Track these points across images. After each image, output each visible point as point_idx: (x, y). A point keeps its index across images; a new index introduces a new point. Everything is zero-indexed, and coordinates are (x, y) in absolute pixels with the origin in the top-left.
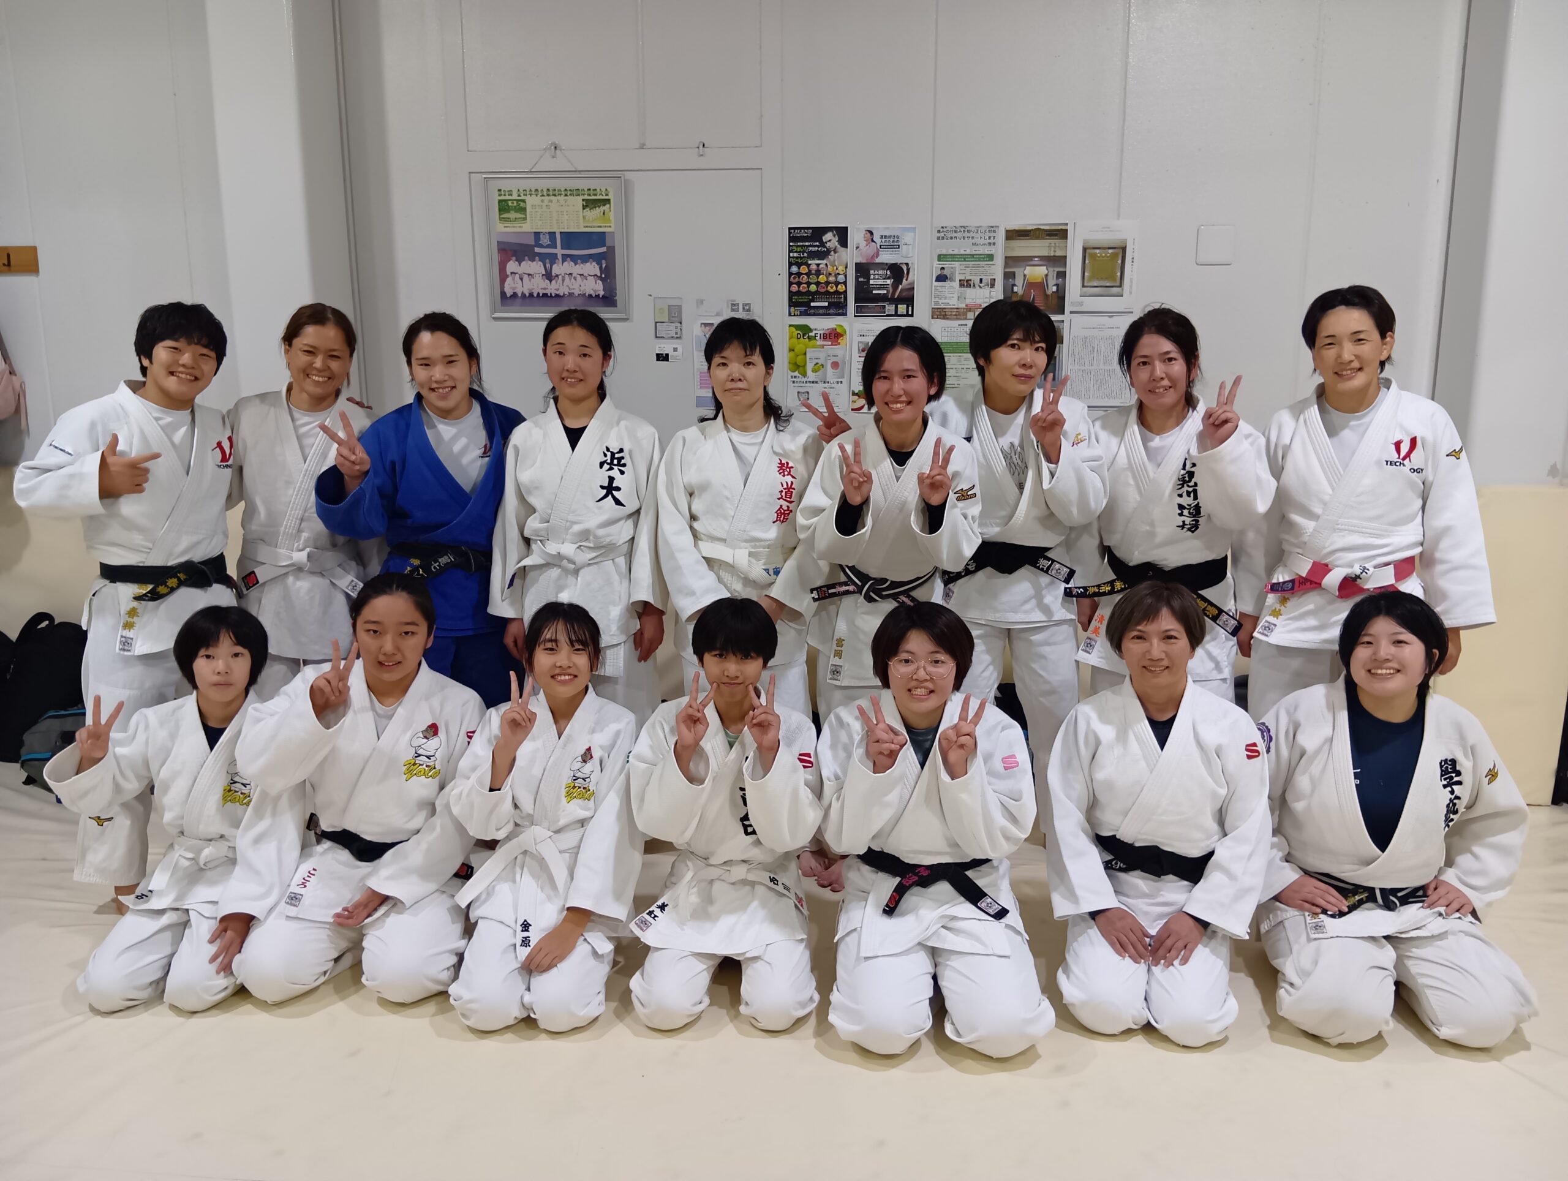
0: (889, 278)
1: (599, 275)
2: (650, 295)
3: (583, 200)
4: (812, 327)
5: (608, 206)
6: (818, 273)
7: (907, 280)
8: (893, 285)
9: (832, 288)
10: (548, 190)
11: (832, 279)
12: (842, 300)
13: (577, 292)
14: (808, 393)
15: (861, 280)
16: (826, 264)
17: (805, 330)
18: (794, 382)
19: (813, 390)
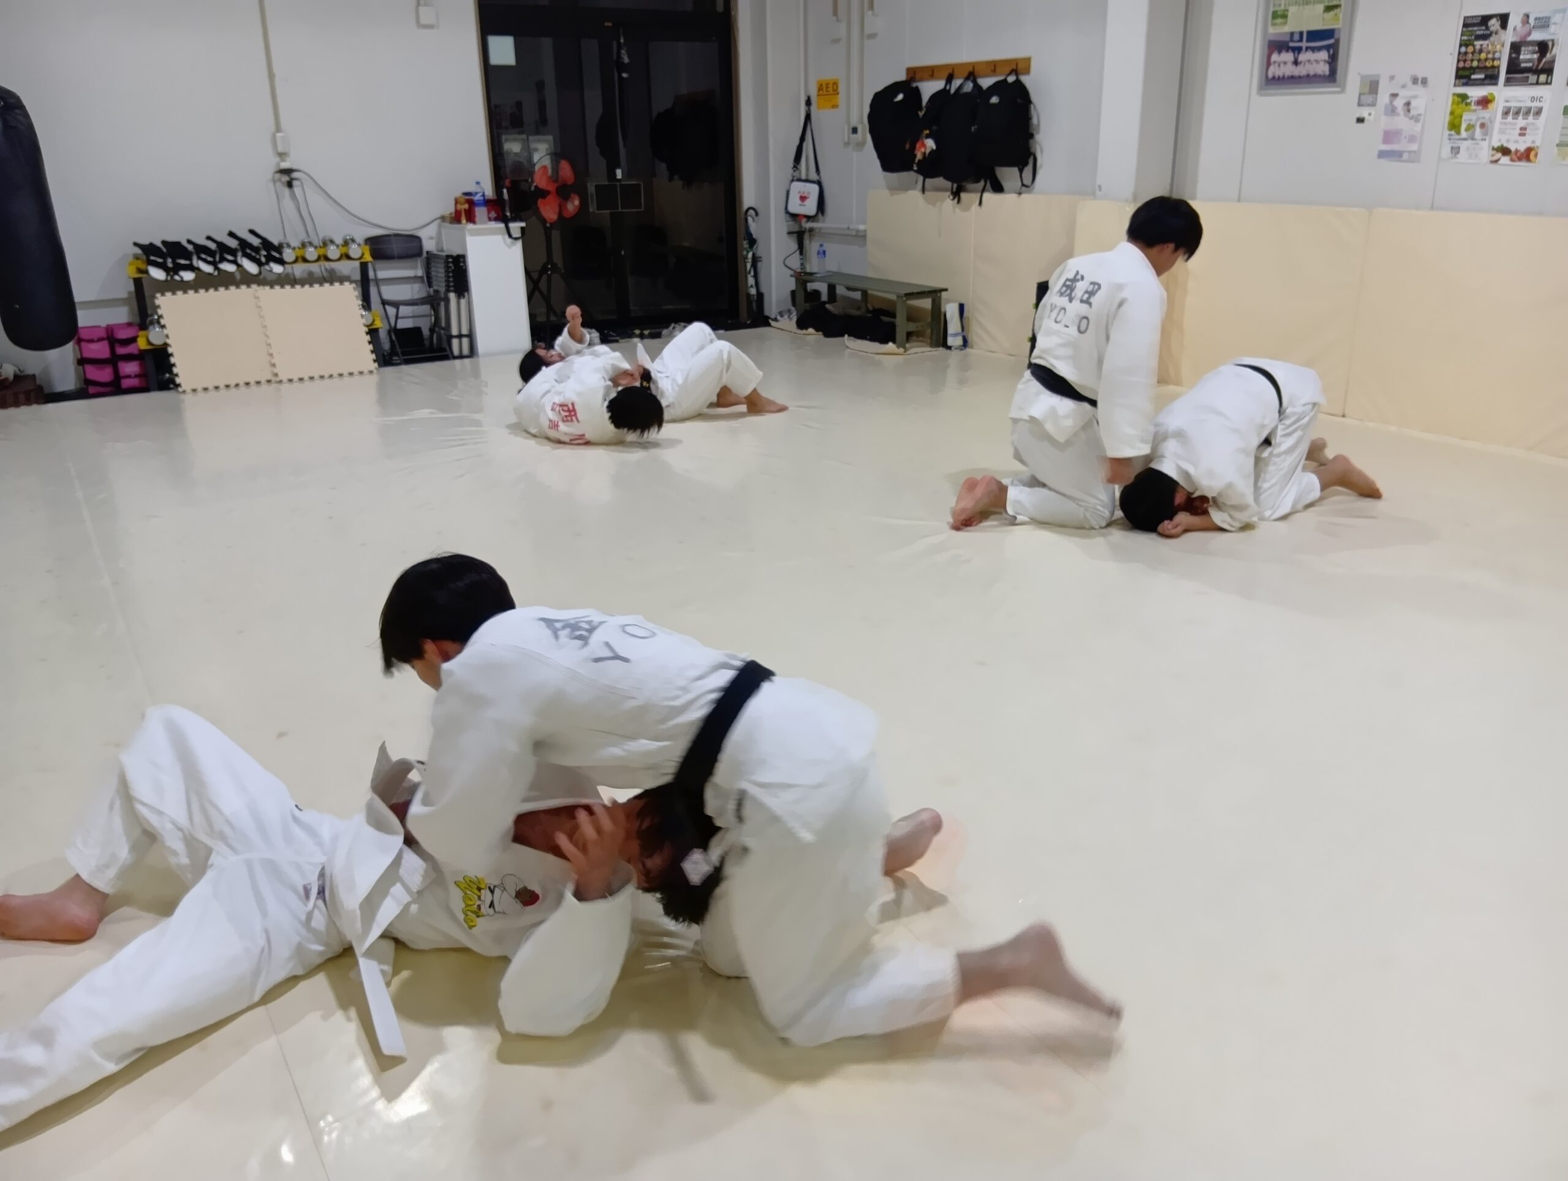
0: (1534, 52)
1: (1327, 59)
2: (1359, 74)
3: (1324, 6)
4: (1469, 94)
5: (1340, 9)
6: (1481, 51)
7: (1550, 53)
8: (1539, 57)
9: (1489, 63)
11: (1490, 56)
12: (1496, 72)
14: (1459, 148)
15: (1514, 55)
16: (1488, 45)
17: (1464, 97)
18: (1449, 139)
19: (1463, 146)
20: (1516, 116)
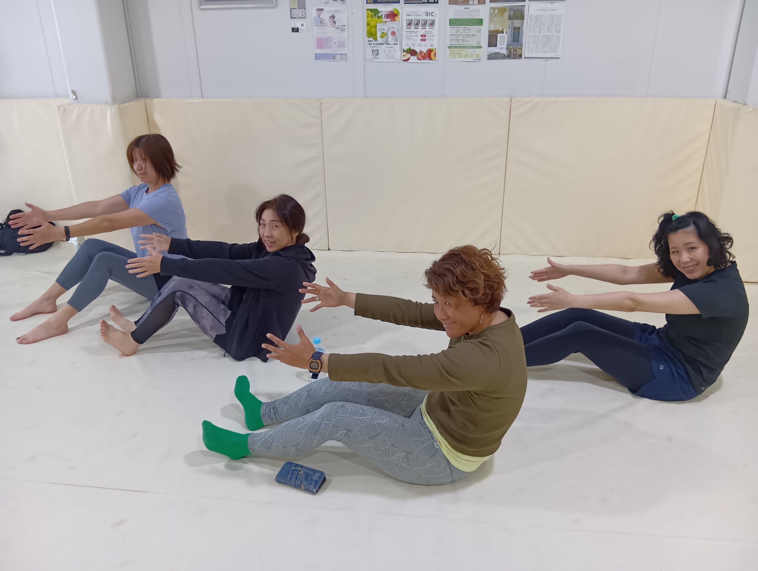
4: (380, 10)
14: (378, 50)
17: (375, 12)
18: (370, 44)
19: (381, 49)
20: (416, 27)
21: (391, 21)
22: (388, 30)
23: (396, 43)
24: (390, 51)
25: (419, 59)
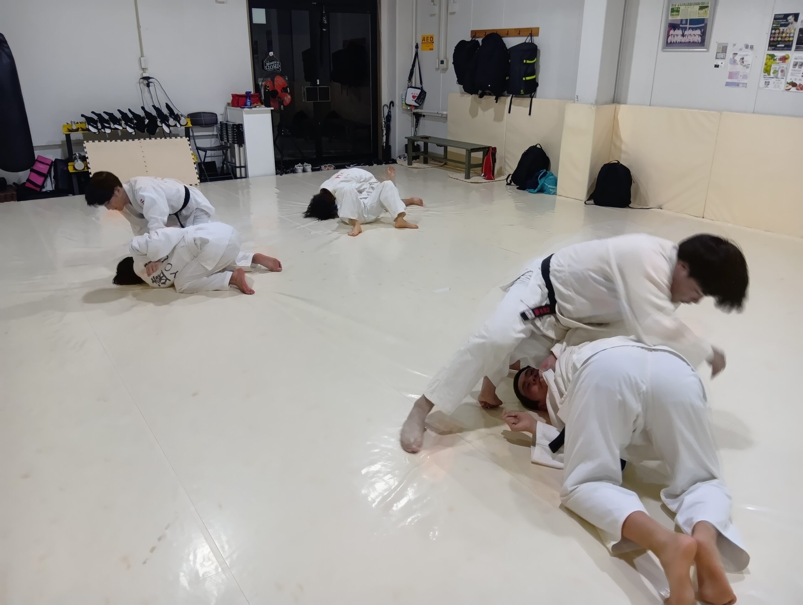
1: (700, 34)
2: (717, 42)
3: (699, 7)
4: (776, 55)
5: (707, 9)
10: (688, 3)
12: (791, 44)
13: (691, 41)
14: (769, 82)
15: (801, 35)
16: (787, 29)
17: (773, 56)
18: (764, 77)
19: (772, 81)
21: (782, 62)
22: (779, 68)
23: (783, 77)
24: (778, 83)
25: (797, 89)
